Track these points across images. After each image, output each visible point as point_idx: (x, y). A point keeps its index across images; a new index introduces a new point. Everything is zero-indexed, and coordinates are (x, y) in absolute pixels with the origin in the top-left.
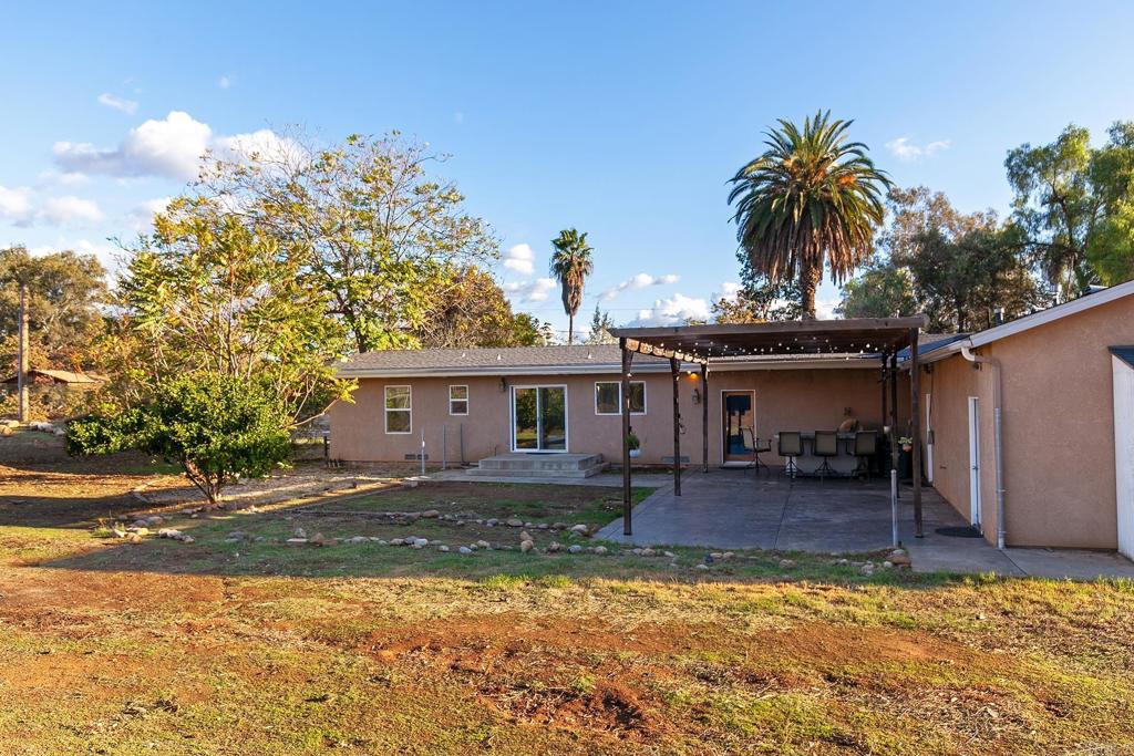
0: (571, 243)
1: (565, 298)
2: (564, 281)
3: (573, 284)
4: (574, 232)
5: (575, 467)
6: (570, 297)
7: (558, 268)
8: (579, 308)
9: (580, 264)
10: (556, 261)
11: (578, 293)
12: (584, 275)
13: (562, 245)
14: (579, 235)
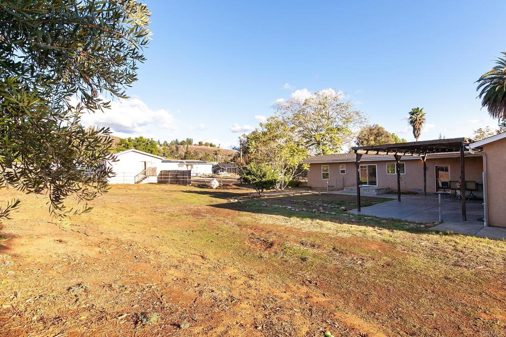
0: (417, 112)
1: (414, 133)
2: (414, 126)
3: (417, 127)
4: (418, 108)
5: (374, 191)
6: (416, 132)
7: (411, 122)
8: (420, 136)
9: (420, 120)
10: (410, 120)
11: (420, 130)
12: (422, 124)
13: (412, 114)
14: (420, 110)
